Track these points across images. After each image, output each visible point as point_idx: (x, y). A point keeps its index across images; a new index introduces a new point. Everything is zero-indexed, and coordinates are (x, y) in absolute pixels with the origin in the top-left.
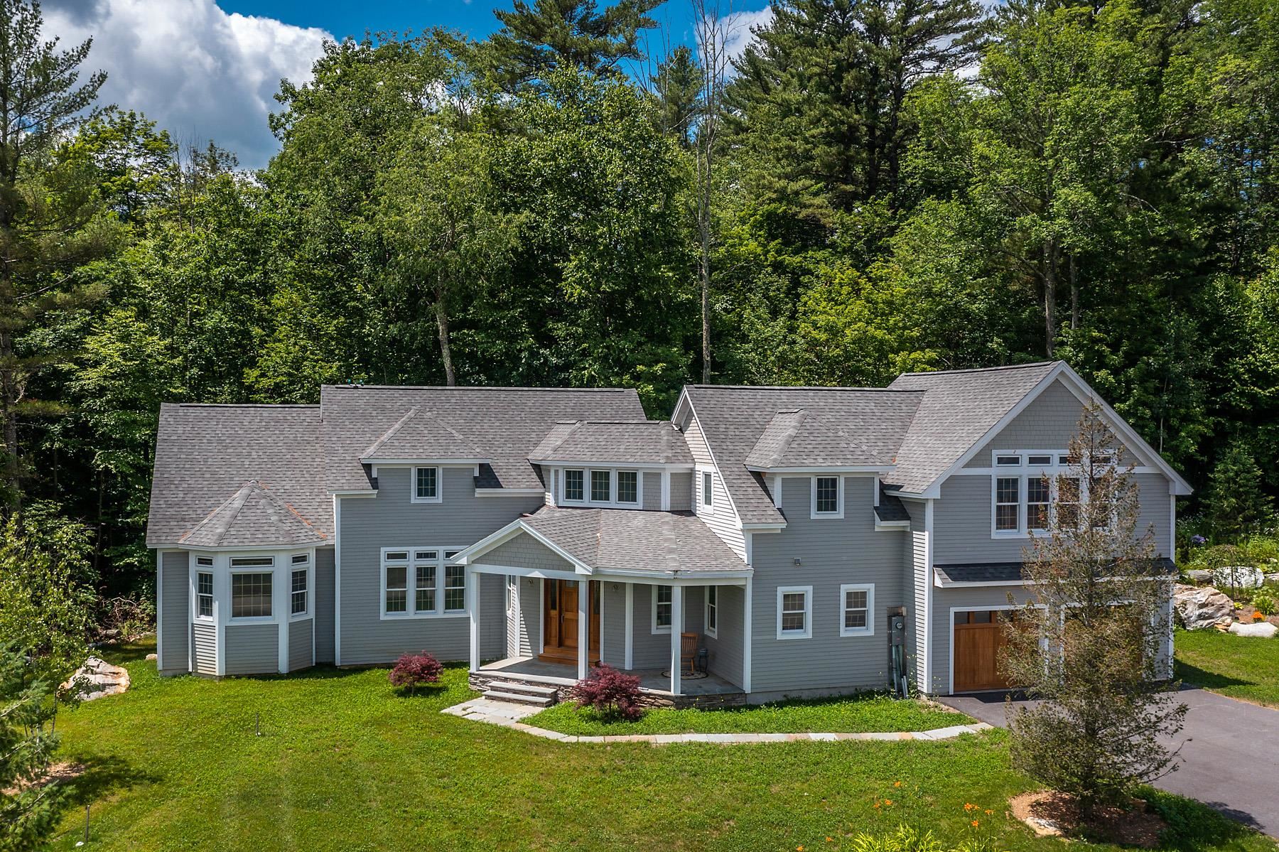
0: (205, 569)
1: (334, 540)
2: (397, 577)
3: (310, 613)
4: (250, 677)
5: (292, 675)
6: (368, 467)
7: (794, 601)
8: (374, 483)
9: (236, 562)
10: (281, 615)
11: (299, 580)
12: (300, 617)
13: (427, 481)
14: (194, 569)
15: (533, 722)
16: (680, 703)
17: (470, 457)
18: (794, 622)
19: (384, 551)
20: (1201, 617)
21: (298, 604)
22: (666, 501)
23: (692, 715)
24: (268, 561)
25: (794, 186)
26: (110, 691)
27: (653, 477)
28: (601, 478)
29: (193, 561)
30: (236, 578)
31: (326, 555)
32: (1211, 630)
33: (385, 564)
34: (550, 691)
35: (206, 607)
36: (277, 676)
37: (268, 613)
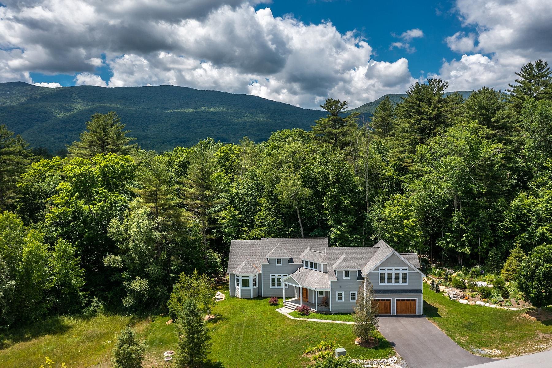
0: (237, 278)
1: (261, 272)
2: (273, 280)
3: (257, 286)
4: (246, 298)
5: (254, 298)
6: (268, 259)
7: (340, 294)
8: (269, 262)
9: (243, 277)
10: (251, 287)
11: (255, 280)
12: (255, 287)
13: (279, 261)
14: (236, 277)
15: (289, 314)
16: (317, 312)
17: (288, 257)
18: (340, 298)
19: (271, 275)
20: (453, 297)
21: (255, 285)
22: (322, 270)
23: (319, 315)
24: (249, 277)
25: (402, 156)
26: (221, 300)
27: (320, 265)
28: (311, 263)
29: (235, 276)
30: (243, 280)
31: (260, 275)
32: (455, 301)
33: (271, 277)
34: (296, 307)
35: (238, 285)
36: (250, 299)
37: (249, 286)
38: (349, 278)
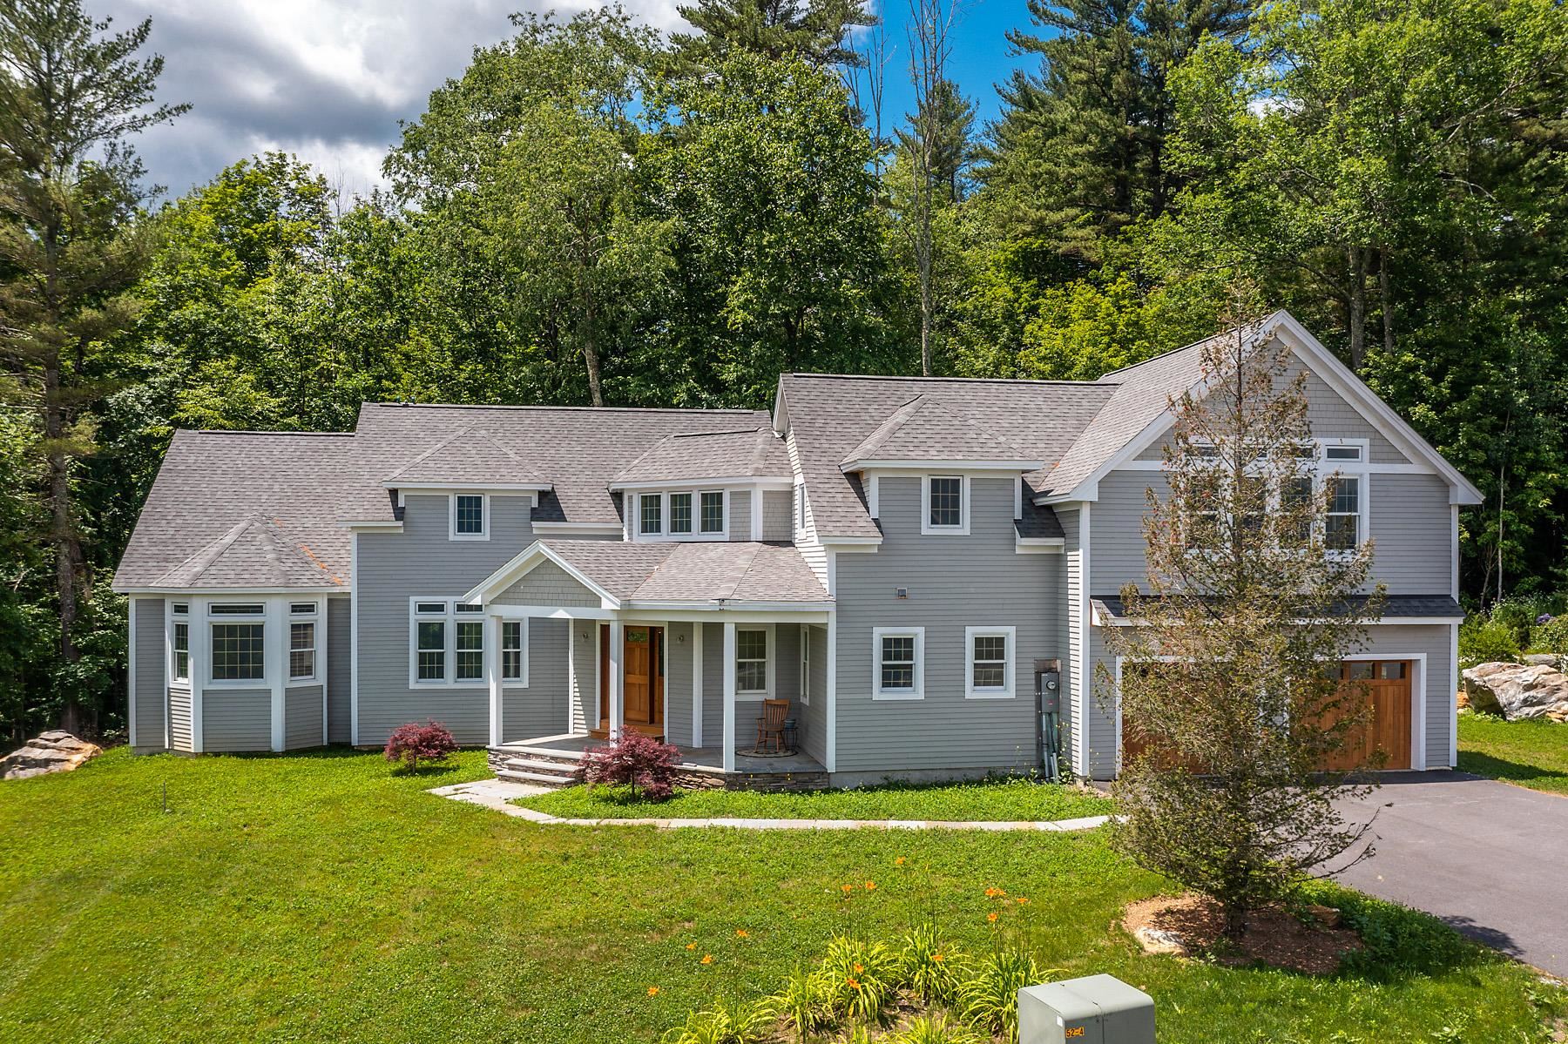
0: (181, 618)
1: (349, 585)
2: (431, 636)
3: (320, 677)
4: (238, 754)
5: (288, 753)
6: (394, 493)
7: (898, 649)
8: (400, 514)
9: (217, 610)
10: (276, 678)
11: (301, 634)
12: (303, 682)
13: (469, 512)
14: (171, 618)
15: (522, 803)
16: (734, 783)
17: (527, 481)
18: (897, 675)
19: (414, 601)
20: (1526, 703)
21: (300, 665)
22: (757, 529)
23: (749, 797)
24: (258, 609)
25: (1056, 216)
27: (743, 496)
28: (681, 502)
29: (169, 608)
30: (218, 630)
31: (338, 604)
32: (1540, 720)
33: (415, 618)
34: (572, 768)
35: (182, 671)
36: (271, 754)
37: (258, 674)
38: (964, 528)
